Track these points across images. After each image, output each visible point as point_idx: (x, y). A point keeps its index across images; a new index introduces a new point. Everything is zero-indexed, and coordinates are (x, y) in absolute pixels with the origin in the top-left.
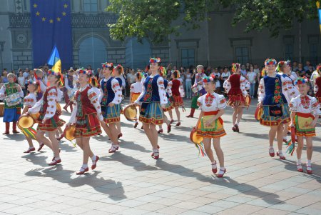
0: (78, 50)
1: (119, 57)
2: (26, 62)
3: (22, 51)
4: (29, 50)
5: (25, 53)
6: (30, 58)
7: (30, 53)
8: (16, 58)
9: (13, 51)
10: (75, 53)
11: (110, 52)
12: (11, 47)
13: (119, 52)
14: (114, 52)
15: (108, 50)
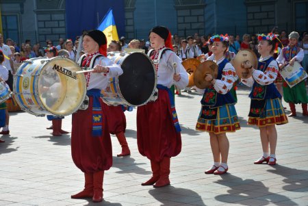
0: (133, 10)
1: (195, 19)
2: (57, 30)
3: (51, 13)
4: (61, 12)
5: (56, 17)
6: (62, 24)
7: (62, 17)
8: (42, 25)
9: (38, 13)
10: (128, 15)
11: (181, 13)
12: (35, 8)
13: (195, 12)
14: (186, 12)
15: (177, 9)
